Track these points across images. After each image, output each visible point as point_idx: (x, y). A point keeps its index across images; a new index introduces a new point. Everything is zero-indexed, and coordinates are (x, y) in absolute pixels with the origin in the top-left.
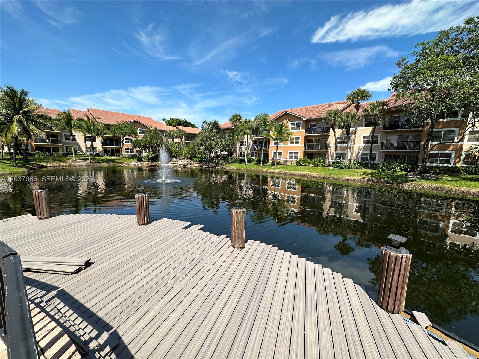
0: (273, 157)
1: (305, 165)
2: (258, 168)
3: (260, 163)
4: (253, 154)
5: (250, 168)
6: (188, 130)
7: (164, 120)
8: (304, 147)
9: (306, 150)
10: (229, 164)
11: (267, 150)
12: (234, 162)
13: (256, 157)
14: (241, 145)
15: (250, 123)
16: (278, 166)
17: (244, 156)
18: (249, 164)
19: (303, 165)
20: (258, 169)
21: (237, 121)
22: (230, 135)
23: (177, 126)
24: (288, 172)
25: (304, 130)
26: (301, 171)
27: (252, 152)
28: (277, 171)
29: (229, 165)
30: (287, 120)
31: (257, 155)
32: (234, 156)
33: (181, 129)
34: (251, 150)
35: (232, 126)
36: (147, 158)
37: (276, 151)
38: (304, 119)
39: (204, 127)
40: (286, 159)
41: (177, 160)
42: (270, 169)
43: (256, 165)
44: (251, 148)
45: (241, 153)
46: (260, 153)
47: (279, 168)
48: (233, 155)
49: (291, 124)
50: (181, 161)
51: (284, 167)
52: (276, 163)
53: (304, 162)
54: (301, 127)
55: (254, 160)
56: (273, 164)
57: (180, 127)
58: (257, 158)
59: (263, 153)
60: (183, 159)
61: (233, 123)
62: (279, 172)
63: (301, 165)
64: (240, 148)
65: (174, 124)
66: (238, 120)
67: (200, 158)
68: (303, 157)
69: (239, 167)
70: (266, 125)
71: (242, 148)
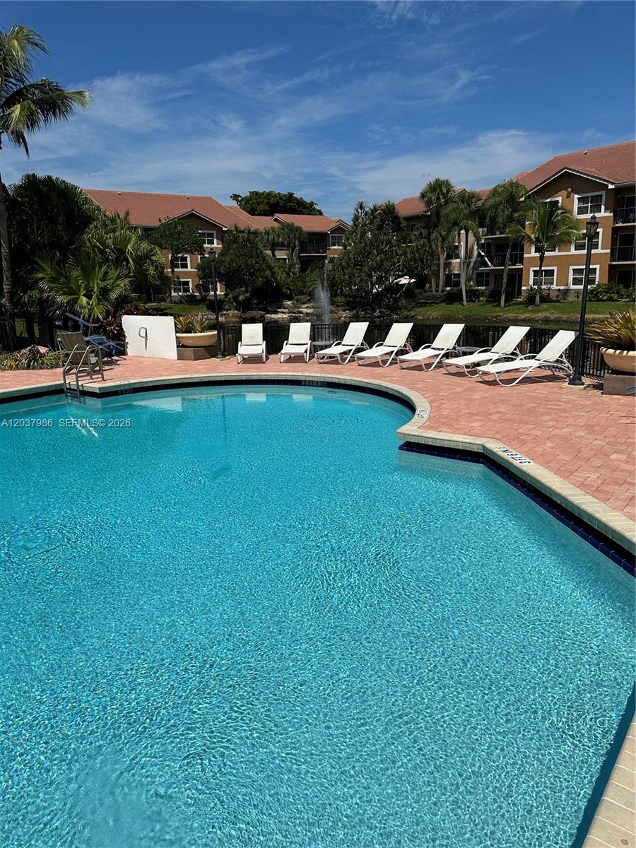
0: (531, 282)
1: (611, 299)
2: (495, 312)
3: (499, 301)
4: (481, 279)
5: (474, 313)
6: (306, 223)
7: (235, 197)
8: (609, 256)
9: (613, 263)
10: (421, 306)
11: (519, 266)
12: (433, 301)
13: (487, 284)
14: (449, 257)
15: (474, 200)
16: (544, 306)
17: (458, 284)
18: (472, 304)
19: (604, 301)
20: (495, 315)
21: (441, 197)
22: (421, 233)
23: (277, 216)
24: (565, 317)
25: (612, 214)
26: (597, 314)
27: (478, 274)
28: (541, 315)
29: (420, 309)
30: (569, 190)
31: (492, 280)
32: (431, 287)
33: (289, 221)
34: (473, 269)
35: (425, 209)
36: (234, 303)
37: (538, 269)
38: (611, 187)
39: (357, 219)
40: (566, 288)
41: (293, 304)
42: (523, 313)
43: (489, 306)
44: (475, 263)
45: (448, 277)
46: (498, 275)
47: (545, 310)
48: (427, 285)
49: (578, 198)
50: (306, 305)
51: (559, 307)
52: (538, 298)
53: (607, 292)
54: (603, 207)
55: (482, 294)
56: (530, 301)
57: (285, 218)
58: (491, 287)
59: (508, 275)
60: (309, 300)
61: (429, 203)
62: (545, 317)
63: (601, 300)
64: (448, 265)
65: (262, 207)
66: (443, 194)
67: (349, 296)
68: (606, 281)
69: (448, 313)
70: (515, 209)
71: (451, 263)
